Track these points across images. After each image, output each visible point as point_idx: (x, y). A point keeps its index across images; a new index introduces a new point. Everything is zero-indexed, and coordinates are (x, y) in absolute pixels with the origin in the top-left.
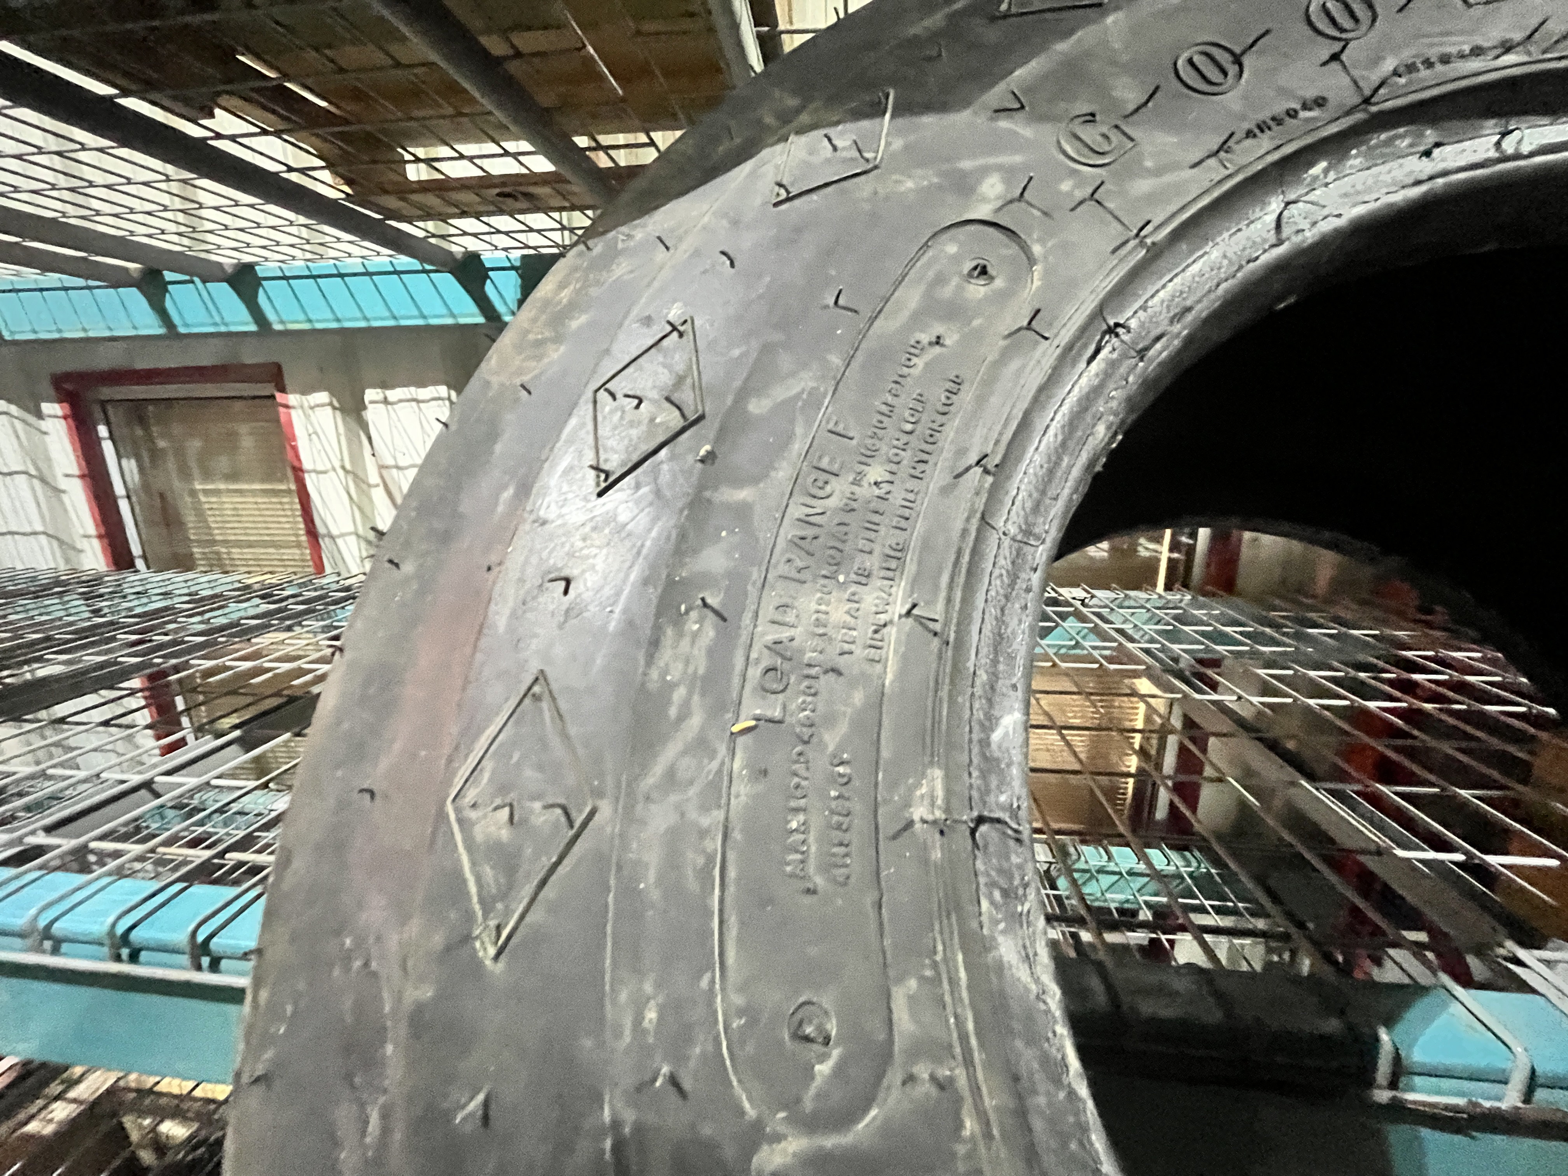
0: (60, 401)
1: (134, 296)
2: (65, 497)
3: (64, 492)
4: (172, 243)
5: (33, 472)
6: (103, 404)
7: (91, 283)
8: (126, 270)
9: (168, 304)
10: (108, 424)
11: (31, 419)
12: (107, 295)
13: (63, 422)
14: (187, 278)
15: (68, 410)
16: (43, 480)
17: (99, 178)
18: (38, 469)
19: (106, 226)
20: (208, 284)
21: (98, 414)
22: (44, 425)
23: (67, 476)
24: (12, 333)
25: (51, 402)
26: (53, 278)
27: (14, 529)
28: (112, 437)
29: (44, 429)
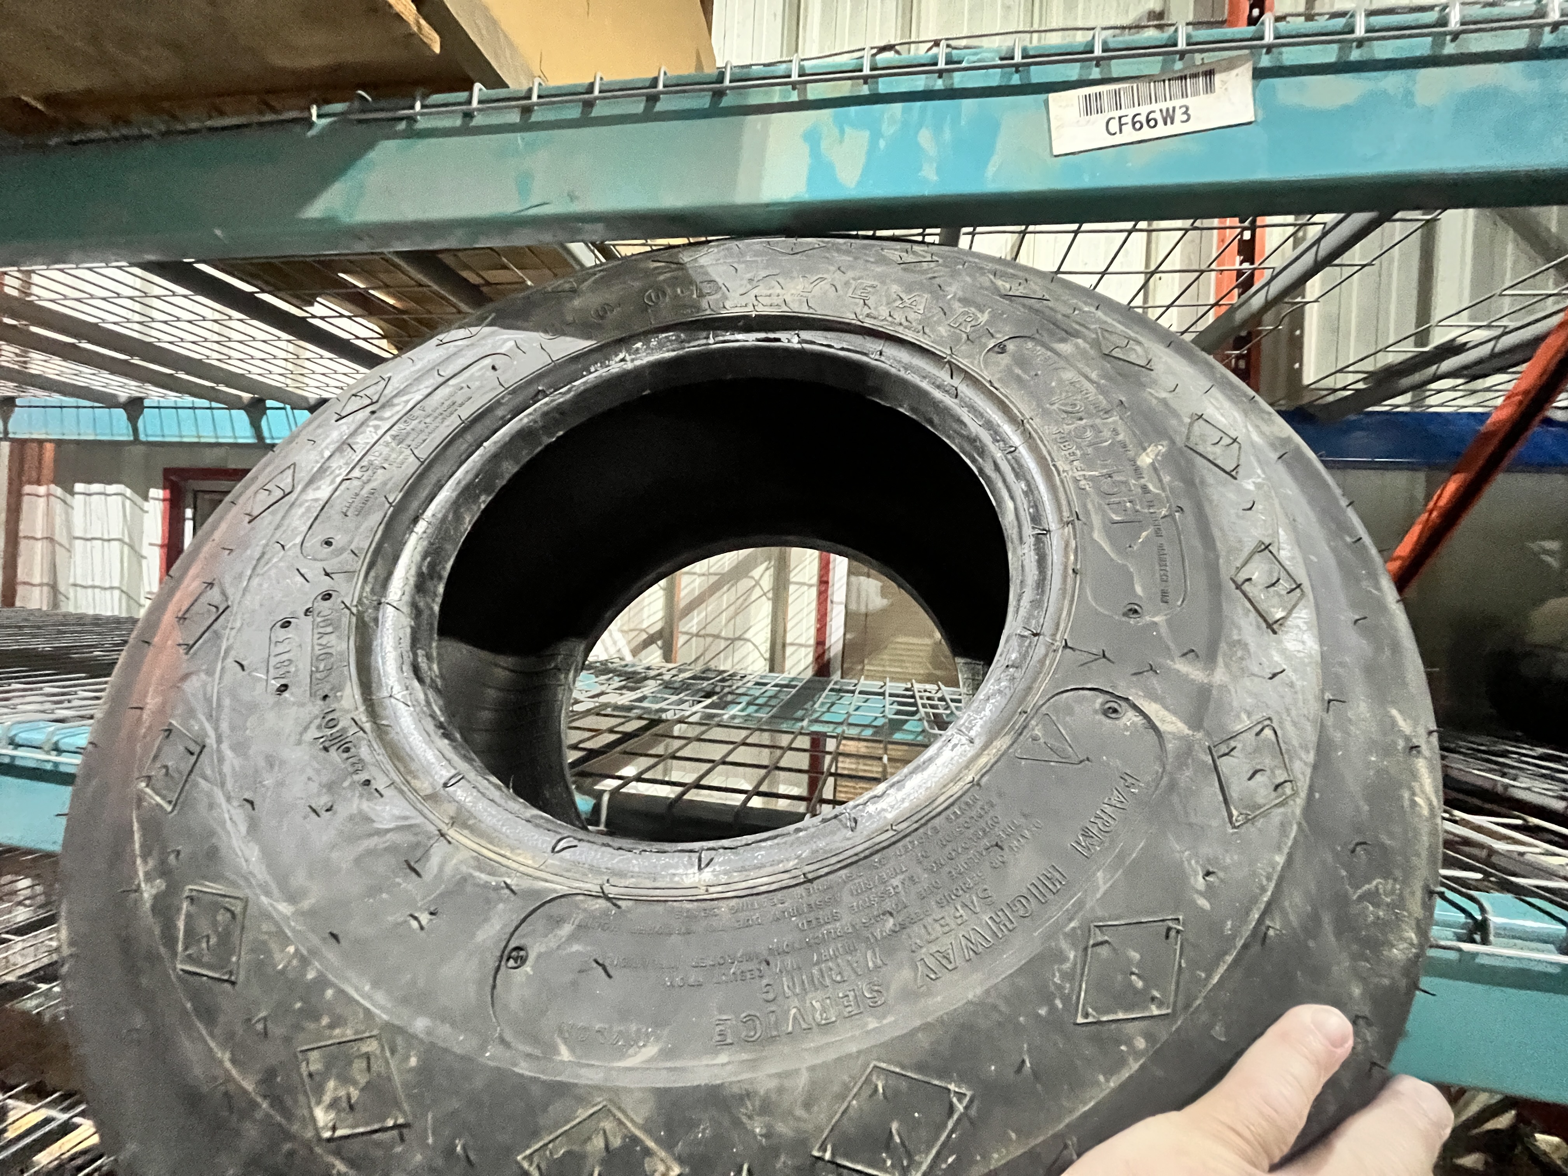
0: (164, 488)
1: (240, 416)
2: (144, 562)
3: (145, 558)
4: (275, 381)
5: (127, 540)
6: (196, 493)
7: (214, 404)
8: (240, 397)
9: (264, 423)
10: (195, 508)
11: (138, 499)
12: (222, 415)
13: (161, 503)
14: (281, 405)
15: (168, 496)
16: (131, 547)
17: (236, 336)
18: (130, 537)
19: (235, 367)
20: (295, 411)
21: (189, 498)
22: (146, 506)
23: (151, 544)
24: (147, 435)
25: (158, 488)
26: (188, 400)
27: (97, 583)
28: (194, 519)
29: (146, 509)
